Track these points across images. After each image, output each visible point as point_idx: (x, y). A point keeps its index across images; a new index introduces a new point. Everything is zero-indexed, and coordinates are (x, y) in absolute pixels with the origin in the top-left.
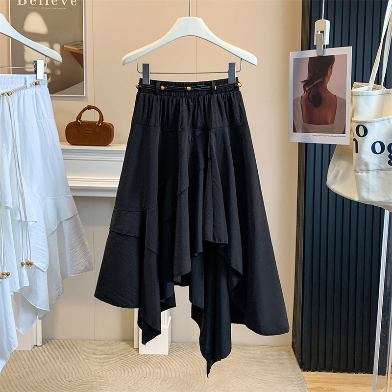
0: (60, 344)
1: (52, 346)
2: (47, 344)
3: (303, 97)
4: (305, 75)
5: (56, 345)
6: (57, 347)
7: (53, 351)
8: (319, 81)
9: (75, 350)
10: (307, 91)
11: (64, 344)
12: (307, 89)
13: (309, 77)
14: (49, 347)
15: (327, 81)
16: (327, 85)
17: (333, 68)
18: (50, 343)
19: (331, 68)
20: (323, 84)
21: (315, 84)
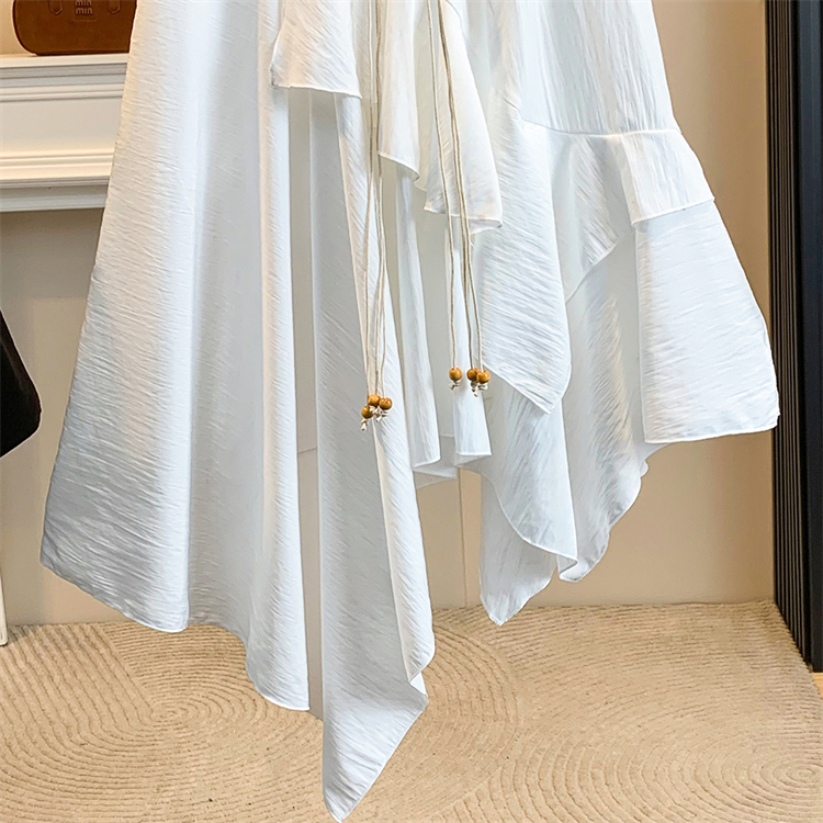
0: (58, 637)
1: (37, 644)
2: (22, 640)
5: (47, 642)
6: (51, 646)
7: (38, 656)
9: (103, 651)
11: (70, 636)
14: (26, 648)
18: (31, 634)
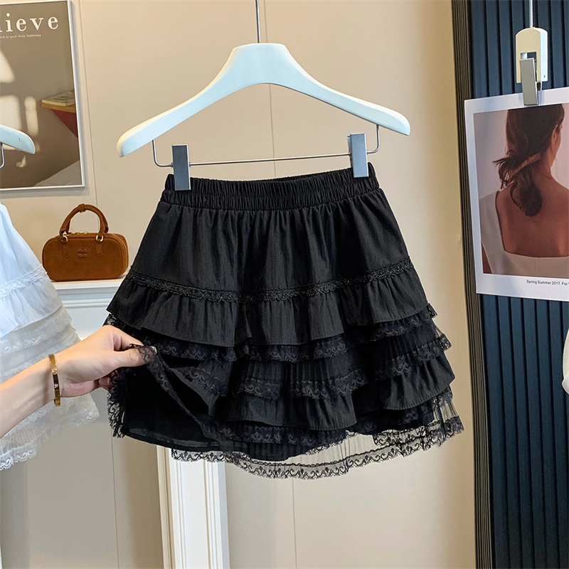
3: (499, 195)
4: (501, 148)
8: (532, 159)
10: (507, 182)
12: (507, 177)
13: (510, 151)
15: (550, 160)
16: (551, 168)
17: (562, 131)
19: (558, 131)
20: (541, 166)
21: (523, 166)
